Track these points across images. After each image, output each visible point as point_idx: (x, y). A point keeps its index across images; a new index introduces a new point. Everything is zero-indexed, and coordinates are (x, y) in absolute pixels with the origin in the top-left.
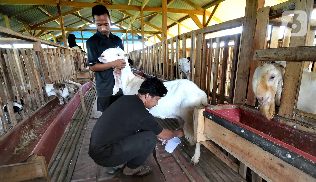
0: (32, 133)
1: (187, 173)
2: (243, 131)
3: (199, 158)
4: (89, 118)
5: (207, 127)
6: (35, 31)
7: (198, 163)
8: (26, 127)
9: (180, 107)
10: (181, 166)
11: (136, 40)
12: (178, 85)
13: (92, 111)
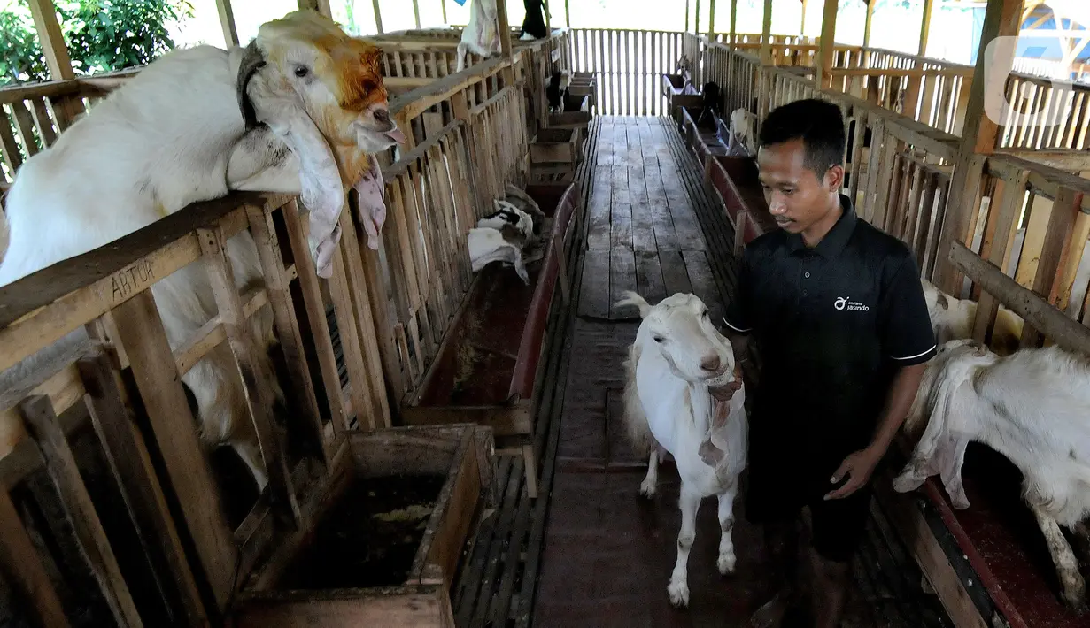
0: (471, 348)
8: (460, 333)
13: (581, 291)
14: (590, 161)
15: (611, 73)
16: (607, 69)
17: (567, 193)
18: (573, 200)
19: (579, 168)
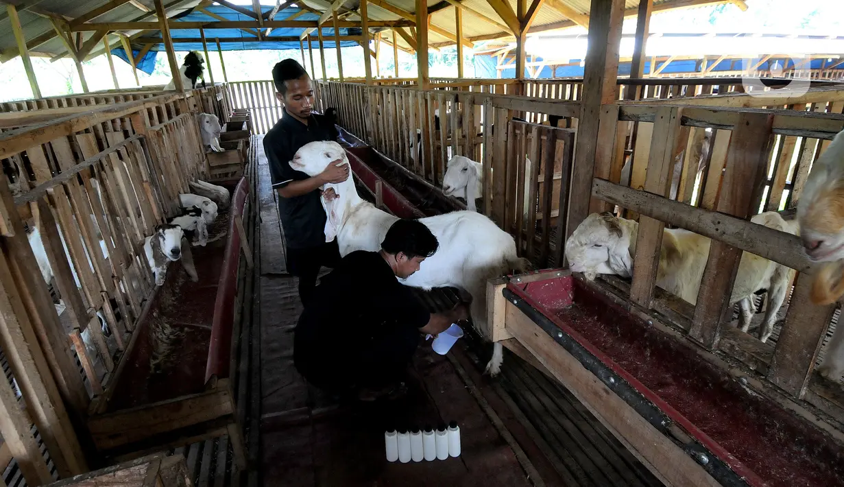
0: (167, 326)
1: (478, 395)
2: (560, 336)
3: (500, 365)
4: (261, 275)
5: (510, 316)
6: (78, 35)
7: (499, 374)
8: (155, 314)
9: (462, 269)
10: (467, 381)
11: (344, 38)
12: (457, 226)
13: (262, 255)
14: (253, 163)
15: (260, 108)
16: (256, 106)
17: (240, 184)
18: (246, 189)
19: (246, 168)
